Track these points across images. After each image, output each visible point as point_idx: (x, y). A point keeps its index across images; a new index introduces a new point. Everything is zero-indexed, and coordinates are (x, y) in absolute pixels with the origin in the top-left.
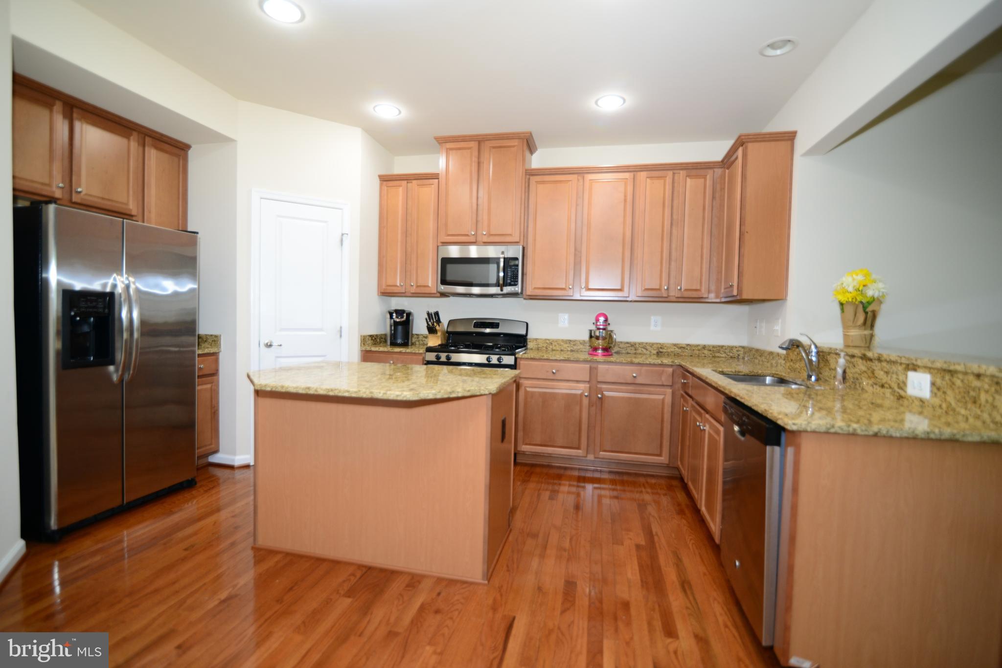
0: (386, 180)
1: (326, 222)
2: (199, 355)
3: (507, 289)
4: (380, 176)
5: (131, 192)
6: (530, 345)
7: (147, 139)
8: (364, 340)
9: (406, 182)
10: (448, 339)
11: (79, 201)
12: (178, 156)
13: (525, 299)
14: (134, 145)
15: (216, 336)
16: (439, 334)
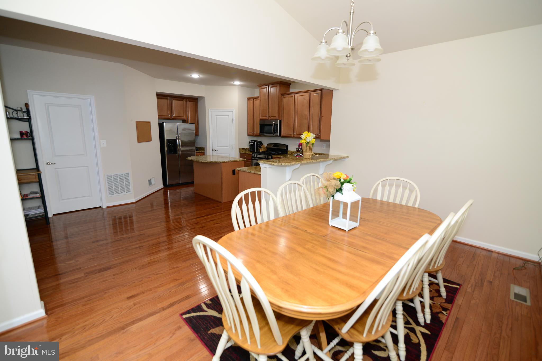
0: (249, 99)
1: (228, 116)
2: (196, 153)
3: (275, 134)
4: (247, 98)
5: (184, 114)
6: (288, 153)
7: (187, 100)
8: (240, 149)
9: (253, 99)
10: (267, 150)
11: (173, 118)
12: (195, 102)
13: (281, 137)
14: (184, 102)
15: (203, 148)
16: (262, 148)
